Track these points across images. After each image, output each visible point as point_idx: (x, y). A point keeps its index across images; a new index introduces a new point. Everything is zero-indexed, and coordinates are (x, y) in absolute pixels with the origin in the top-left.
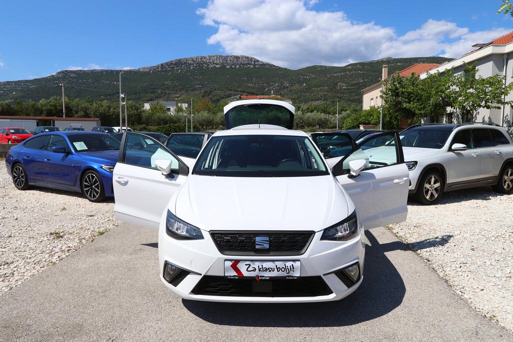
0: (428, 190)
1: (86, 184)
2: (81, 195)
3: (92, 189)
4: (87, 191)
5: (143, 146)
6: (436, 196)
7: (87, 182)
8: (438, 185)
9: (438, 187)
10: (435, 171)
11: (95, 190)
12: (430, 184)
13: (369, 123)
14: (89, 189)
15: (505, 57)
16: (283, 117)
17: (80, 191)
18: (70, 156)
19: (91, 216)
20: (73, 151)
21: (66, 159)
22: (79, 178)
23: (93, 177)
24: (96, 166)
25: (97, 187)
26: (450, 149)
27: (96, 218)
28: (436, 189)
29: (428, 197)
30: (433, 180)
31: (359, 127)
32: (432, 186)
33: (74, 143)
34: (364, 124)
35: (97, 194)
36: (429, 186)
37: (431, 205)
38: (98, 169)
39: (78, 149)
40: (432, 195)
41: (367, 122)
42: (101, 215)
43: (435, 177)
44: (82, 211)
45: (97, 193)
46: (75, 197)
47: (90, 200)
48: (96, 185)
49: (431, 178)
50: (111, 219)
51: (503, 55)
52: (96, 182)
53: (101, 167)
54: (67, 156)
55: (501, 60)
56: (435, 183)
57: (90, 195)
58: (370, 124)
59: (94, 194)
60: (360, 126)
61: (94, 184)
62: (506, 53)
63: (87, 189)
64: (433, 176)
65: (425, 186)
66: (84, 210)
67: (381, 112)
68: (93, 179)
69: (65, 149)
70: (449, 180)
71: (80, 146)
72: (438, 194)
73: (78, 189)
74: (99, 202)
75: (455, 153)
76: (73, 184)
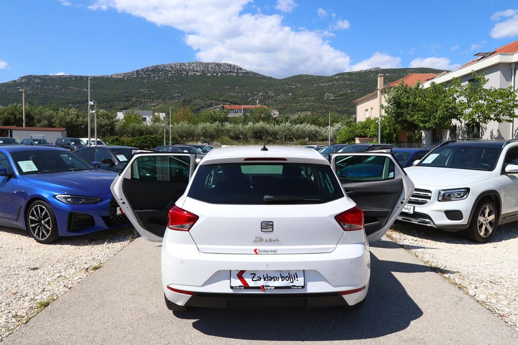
0: (482, 224)
1: (33, 218)
2: (26, 232)
3: (41, 225)
4: (34, 228)
5: (113, 164)
6: (491, 231)
7: (34, 216)
8: (492, 217)
9: (493, 220)
10: (489, 199)
11: (45, 227)
12: (484, 216)
13: (365, 136)
14: (37, 225)
15: (513, 67)
16: (271, 128)
17: (24, 228)
18: (12, 180)
19: (34, 269)
20: (17, 173)
21: (7, 183)
22: (23, 210)
23: (42, 210)
24: (46, 195)
25: (48, 223)
26: (503, 172)
27: (40, 272)
28: (490, 223)
29: (482, 234)
30: (487, 211)
31: (354, 140)
32: (486, 219)
33: (19, 162)
34: (360, 136)
35: (48, 233)
36: (484, 218)
37: (485, 243)
38: (49, 199)
39: (25, 170)
40: (486, 229)
41: (363, 135)
42: (50, 267)
43: (489, 207)
44: (23, 259)
45: (48, 231)
46: (17, 235)
47: (38, 241)
48: (47, 220)
49: (485, 208)
50: (63, 274)
51: (510, 64)
52: (46, 216)
53: (54, 196)
54: (8, 180)
55: (509, 69)
56: (489, 216)
57: (38, 234)
58: (367, 137)
59: (43, 233)
60: (356, 138)
61: (44, 218)
62: (514, 63)
63: (33, 225)
64: (487, 207)
65: (479, 219)
66: (26, 258)
67: (379, 124)
68: (42, 212)
69: (5, 170)
70: (504, 211)
71: (28, 166)
72: (492, 228)
73: (21, 224)
74: (50, 243)
75: (508, 176)
76: (15, 217)
